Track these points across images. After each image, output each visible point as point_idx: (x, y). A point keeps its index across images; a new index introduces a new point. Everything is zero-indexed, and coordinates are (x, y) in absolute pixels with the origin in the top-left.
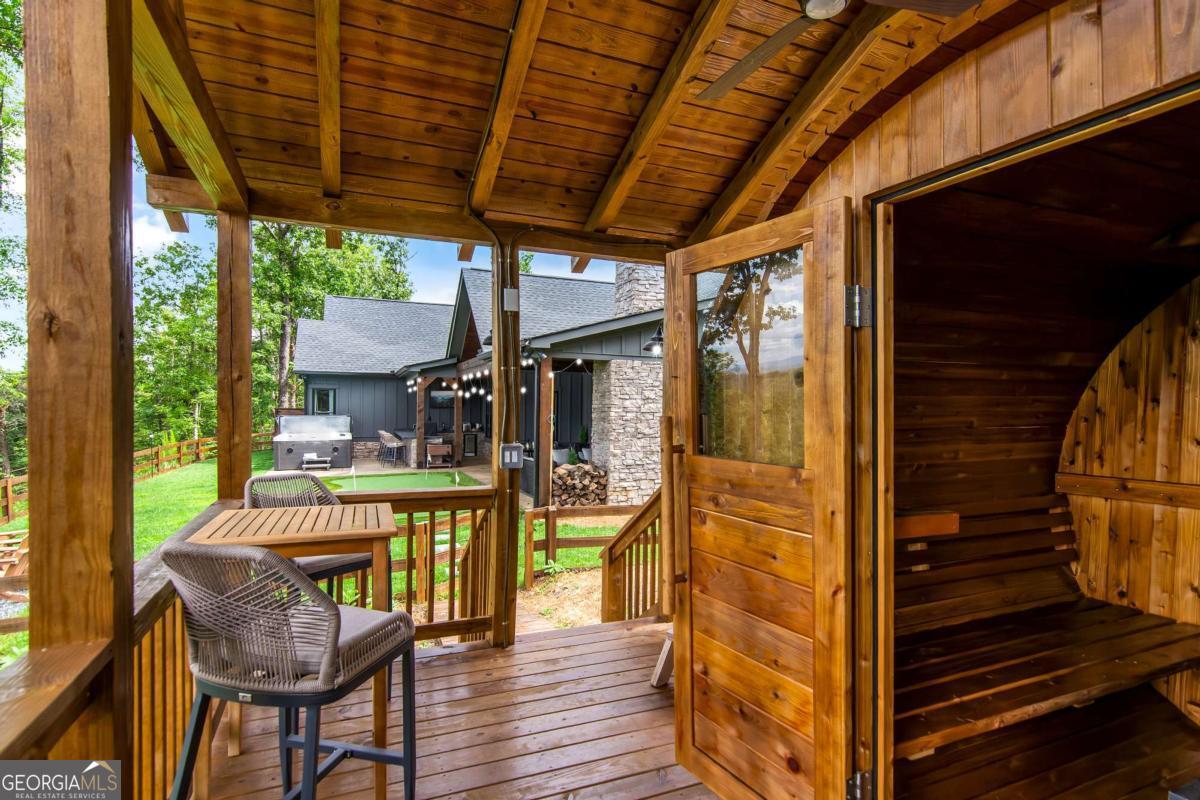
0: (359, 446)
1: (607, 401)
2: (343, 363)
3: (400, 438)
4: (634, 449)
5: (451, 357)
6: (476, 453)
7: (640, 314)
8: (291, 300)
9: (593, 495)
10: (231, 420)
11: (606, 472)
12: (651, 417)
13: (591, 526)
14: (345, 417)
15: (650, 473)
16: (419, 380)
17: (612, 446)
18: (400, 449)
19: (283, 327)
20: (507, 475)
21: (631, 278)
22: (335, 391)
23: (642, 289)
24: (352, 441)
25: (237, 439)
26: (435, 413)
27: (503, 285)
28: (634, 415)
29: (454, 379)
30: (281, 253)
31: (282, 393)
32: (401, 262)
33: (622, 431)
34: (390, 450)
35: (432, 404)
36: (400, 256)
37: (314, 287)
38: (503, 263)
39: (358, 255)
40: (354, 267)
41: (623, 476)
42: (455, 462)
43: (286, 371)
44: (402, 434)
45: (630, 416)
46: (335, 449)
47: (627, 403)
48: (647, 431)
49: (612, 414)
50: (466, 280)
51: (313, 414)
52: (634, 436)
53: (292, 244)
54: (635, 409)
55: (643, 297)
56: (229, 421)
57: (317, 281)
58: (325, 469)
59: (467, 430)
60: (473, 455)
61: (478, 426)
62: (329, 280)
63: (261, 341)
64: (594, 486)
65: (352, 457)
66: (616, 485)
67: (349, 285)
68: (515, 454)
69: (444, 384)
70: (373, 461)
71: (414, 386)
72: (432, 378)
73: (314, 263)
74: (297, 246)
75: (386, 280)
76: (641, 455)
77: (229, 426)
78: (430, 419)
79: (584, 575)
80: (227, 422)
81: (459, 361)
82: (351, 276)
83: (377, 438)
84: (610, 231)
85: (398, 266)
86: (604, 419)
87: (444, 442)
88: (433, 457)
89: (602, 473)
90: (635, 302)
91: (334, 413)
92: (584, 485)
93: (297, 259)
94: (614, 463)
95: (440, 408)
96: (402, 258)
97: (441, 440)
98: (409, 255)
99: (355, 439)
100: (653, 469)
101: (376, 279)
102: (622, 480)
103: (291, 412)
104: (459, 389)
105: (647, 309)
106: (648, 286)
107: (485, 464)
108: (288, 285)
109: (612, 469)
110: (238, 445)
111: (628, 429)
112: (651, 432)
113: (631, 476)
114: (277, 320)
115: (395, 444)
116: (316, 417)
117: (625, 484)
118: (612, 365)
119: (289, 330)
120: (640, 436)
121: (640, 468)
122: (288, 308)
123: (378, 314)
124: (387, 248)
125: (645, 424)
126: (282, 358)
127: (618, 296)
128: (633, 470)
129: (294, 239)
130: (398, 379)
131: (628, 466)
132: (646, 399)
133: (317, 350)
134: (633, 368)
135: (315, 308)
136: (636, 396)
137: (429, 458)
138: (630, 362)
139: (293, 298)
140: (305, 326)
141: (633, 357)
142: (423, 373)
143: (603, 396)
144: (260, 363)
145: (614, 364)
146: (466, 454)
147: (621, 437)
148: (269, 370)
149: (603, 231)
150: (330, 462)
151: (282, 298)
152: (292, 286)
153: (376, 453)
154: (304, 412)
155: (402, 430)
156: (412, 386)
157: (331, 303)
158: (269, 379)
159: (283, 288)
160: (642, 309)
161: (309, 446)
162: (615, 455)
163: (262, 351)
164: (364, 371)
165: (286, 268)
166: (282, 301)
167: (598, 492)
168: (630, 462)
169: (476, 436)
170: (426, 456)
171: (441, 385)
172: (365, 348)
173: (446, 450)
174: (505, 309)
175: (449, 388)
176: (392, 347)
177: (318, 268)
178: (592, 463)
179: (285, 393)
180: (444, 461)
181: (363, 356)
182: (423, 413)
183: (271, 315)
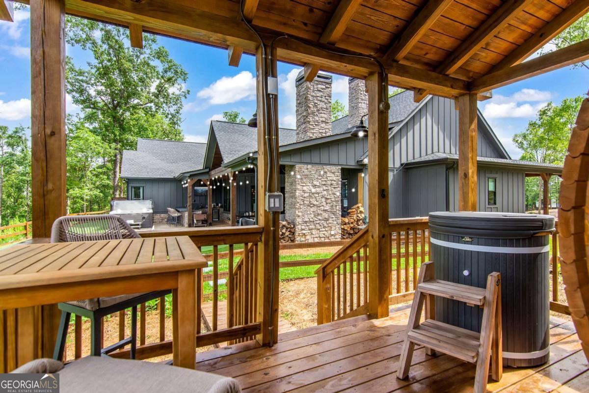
0: (157, 216)
1: (294, 187)
2: (148, 172)
3: (179, 211)
4: (308, 213)
5: (206, 168)
6: (219, 219)
7: (311, 140)
8: (120, 142)
9: (287, 238)
10: (45, 169)
11: (294, 226)
12: (317, 195)
13: (288, 254)
14: (149, 201)
15: (317, 225)
16: (189, 180)
17: (297, 211)
18: (179, 217)
19: (116, 156)
20: (271, 216)
21: (305, 121)
22: (143, 187)
23: (312, 127)
24: (153, 213)
25: (50, 186)
26: (197, 198)
27: (266, 75)
28: (308, 194)
29: (208, 180)
30: (114, 117)
31: (115, 190)
32: (177, 123)
33: (302, 203)
34: (173, 218)
35: (195, 194)
36: (177, 121)
37: (132, 135)
38: (266, 59)
39: (155, 120)
40: (153, 126)
41: (303, 227)
42: (208, 224)
43: (117, 179)
44: (180, 210)
45: (306, 195)
46: (144, 218)
47: (305, 188)
48: (315, 203)
49: (297, 194)
50: (214, 127)
51: (132, 199)
52: (308, 206)
53: (120, 113)
54: (309, 191)
55: (312, 131)
56: (42, 170)
57: (134, 132)
58: (138, 228)
59: (214, 207)
60: (217, 220)
61: (220, 205)
62: (140, 132)
63: (104, 164)
64: (287, 233)
65: (153, 222)
66: (300, 232)
67: (151, 135)
68: (277, 200)
69: (202, 183)
70: (164, 224)
71: (187, 184)
72: (196, 179)
73: (132, 123)
74: (123, 114)
75: (170, 132)
76: (312, 216)
77: (43, 175)
78: (195, 201)
79: (292, 283)
80: (41, 171)
81: (210, 170)
82: (152, 130)
83: (166, 212)
84: (337, 45)
85: (176, 126)
86: (292, 197)
87: (202, 213)
88: (197, 221)
89: (292, 226)
90: (308, 134)
91: (143, 199)
92: (283, 233)
93: (123, 121)
94: (299, 220)
95: (200, 196)
96: (178, 121)
97: (201, 212)
98: (182, 120)
99: (155, 212)
100: (319, 223)
101: (164, 132)
102: (302, 230)
103: (120, 199)
104: (210, 185)
105: (314, 137)
106: (314, 125)
107: (225, 224)
108: (118, 134)
109: (298, 223)
110: (51, 191)
111: (305, 202)
112: (317, 203)
113: (307, 228)
114: (113, 152)
115: (176, 215)
116: (133, 201)
117: (304, 232)
118: (297, 167)
119: (118, 157)
120: (312, 205)
121: (312, 224)
122: (119, 146)
123: (166, 148)
124: (170, 116)
125: (314, 199)
126: (115, 172)
127: (298, 131)
128: (308, 224)
129: (121, 111)
130: (177, 181)
131: (306, 222)
132: (315, 186)
133: (133, 166)
134: (307, 169)
135: (132, 146)
136: (309, 184)
137: (195, 221)
138: (306, 166)
139: (121, 141)
140: (127, 154)
141: (307, 163)
142: (191, 176)
143: (292, 184)
144: (104, 175)
145: (298, 166)
146: (214, 220)
147: (302, 207)
148: (108, 179)
149: (333, 44)
150: (141, 225)
151: (115, 141)
152: (120, 135)
153: (166, 220)
154: (127, 199)
155: (180, 208)
156: (185, 184)
157: (141, 142)
158: (109, 184)
159: (115, 136)
160: (311, 137)
161: (130, 216)
162: (299, 216)
163: (104, 168)
164: (159, 177)
165: (117, 125)
166: (115, 142)
167: (291, 236)
168: (307, 220)
169: (219, 210)
170: (193, 221)
171: (200, 183)
172: (160, 165)
173: (203, 217)
174: (269, 92)
175: (205, 185)
176: (174, 164)
177: (134, 125)
178: (286, 221)
179: (117, 190)
180: (202, 223)
181: (158, 169)
182: (191, 198)
183: (109, 150)
